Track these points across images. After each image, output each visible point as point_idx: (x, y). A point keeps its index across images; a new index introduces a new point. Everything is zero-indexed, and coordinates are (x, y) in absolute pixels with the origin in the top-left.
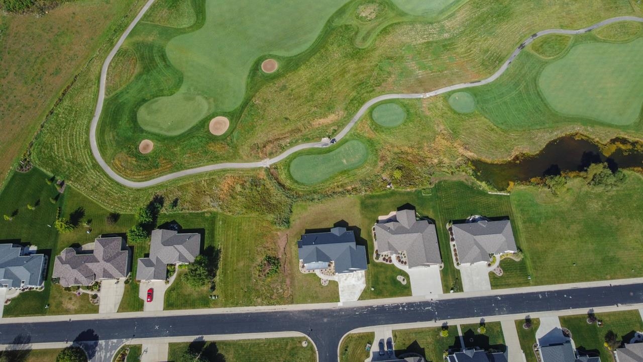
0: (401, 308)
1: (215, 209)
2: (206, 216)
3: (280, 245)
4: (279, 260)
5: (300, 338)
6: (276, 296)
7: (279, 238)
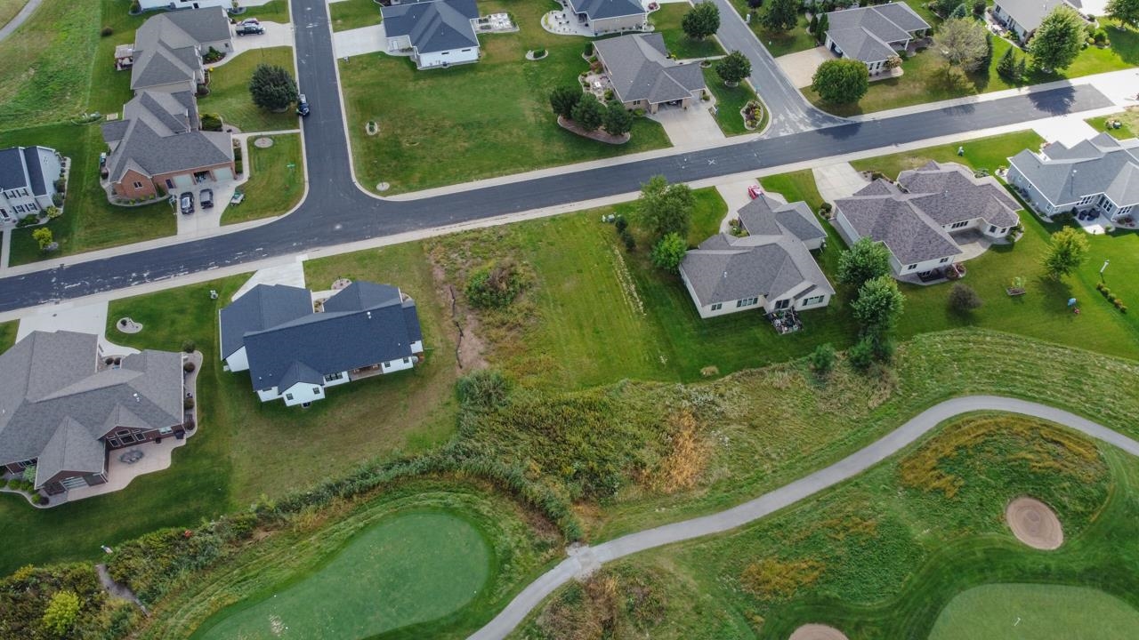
0: (145, 275)
1: (694, 389)
2: (714, 368)
3: (475, 340)
4: (470, 307)
5: (396, 193)
6: (464, 245)
7: (481, 354)
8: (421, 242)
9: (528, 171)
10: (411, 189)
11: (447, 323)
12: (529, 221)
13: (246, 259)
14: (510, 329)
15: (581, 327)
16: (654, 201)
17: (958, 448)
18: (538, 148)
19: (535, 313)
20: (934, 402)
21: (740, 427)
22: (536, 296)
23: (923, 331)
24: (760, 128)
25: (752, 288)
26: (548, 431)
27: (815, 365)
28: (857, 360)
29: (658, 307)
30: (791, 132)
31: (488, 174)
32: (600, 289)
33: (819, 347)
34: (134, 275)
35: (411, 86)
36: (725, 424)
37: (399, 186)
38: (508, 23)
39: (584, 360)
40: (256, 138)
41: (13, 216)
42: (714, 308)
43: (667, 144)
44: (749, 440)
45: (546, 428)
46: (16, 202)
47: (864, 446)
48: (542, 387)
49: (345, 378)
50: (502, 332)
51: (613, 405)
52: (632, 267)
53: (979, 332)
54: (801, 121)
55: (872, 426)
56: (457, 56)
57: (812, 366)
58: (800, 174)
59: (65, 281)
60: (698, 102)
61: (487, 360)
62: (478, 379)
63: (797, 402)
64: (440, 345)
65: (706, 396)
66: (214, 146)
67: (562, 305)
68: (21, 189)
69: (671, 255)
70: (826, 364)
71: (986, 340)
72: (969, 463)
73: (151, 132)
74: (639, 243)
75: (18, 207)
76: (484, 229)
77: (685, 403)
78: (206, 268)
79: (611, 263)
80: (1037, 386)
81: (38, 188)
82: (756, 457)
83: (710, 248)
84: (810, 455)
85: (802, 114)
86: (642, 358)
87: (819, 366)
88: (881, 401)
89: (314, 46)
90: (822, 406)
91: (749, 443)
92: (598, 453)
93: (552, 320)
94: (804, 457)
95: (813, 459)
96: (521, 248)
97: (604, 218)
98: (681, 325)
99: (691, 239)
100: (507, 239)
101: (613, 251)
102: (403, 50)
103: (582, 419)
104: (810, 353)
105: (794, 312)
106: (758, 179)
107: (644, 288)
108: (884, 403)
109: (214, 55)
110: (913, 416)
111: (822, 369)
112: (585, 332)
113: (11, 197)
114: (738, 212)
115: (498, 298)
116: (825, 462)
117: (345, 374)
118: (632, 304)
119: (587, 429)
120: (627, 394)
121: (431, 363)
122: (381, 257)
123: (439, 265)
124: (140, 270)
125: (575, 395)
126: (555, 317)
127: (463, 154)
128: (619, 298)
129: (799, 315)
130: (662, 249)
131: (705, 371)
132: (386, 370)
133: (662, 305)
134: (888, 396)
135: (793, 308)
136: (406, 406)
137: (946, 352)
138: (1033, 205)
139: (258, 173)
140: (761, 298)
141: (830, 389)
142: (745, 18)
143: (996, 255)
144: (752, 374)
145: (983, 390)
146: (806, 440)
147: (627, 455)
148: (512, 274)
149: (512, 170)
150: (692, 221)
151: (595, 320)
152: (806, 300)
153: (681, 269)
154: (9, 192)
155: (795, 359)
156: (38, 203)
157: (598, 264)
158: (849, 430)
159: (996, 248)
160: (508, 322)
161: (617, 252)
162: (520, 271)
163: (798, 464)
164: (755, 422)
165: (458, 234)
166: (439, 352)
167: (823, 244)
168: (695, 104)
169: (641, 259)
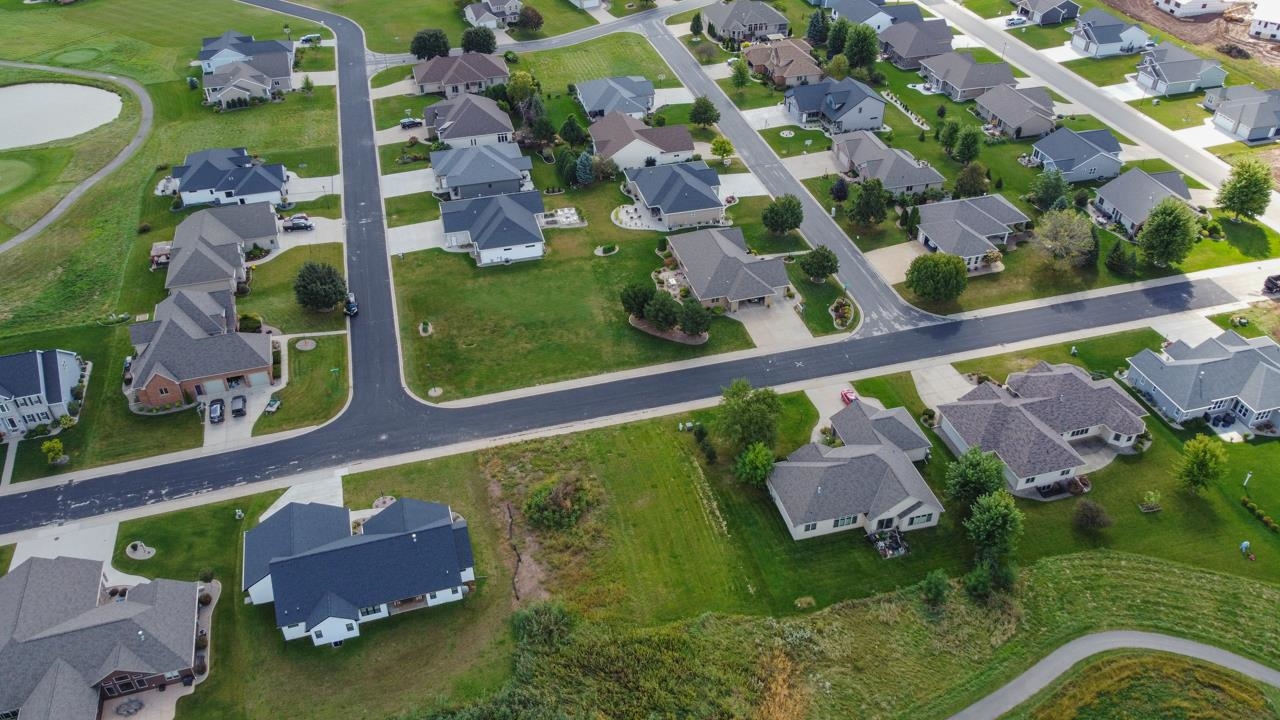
0: (164, 492)
1: (788, 624)
2: (810, 599)
3: (534, 567)
4: (530, 528)
5: (449, 399)
6: (524, 457)
7: (542, 583)
8: (475, 453)
9: (596, 374)
10: (466, 395)
11: (503, 547)
12: (598, 429)
13: (278, 474)
14: (575, 553)
15: (656, 551)
16: (736, 407)
17: (1100, 694)
18: (607, 349)
19: (604, 535)
20: (1067, 639)
21: (843, 669)
22: (604, 515)
23: (1048, 554)
24: (851, 328)
25: (850, 506)
26: (618, 676)
27: (926, 594)
28: (975, 589)
29: (744, 528)
30: (885, 331)
31: (553, 378)
32: (677, 506)
33: (929, 575)
34: (151, 492)
35: (470, 284)
36: (826, 666)
37: (453, 391)
38: (576, 217)
39: (660, 589)
40: (298, 340)
41: (21, 426)
42: (807, 529)
43: (750, 345)
44: (854, 685)
45: (617, 672)
46: (27, 411)
47: (990, 692)
48: (611, 623)
49: (384, 611)
50: (566, 557)
51: (694, 643)
52: (713, 481)
53: (1112, 555)
54: (896, 319)
55: (996, 668)
56: (520, 252)
57: (923, 596)
58: (898, 377)
59: (72, 500)
60: (782, 299)
61: (548, 590)
62: (537, 612)
63: (908, 639)
64: (494, 572)
65: (801, 633)
66: (252, 349)
67: (634, 525)
68: (34, 397)
69: (757, 468)
70: (939, 594)
71: (1121, 565)
72: (1114, 713)
73: (183, 334)
74: (720, 455)
75: (28, 416)
76: (547, 438)
77: (778, 641)
78: (232, 484)
79: (690, 477)
80: (1185, 618)
81: (53, 395)
82: (864, 707)
83: (800, 460)
84: (926, 704)
85: (896, 312)
86: (727, 588)
87: (931, 596)
88: (1005, 638)
89: (367, 242)
90: (937, 644)
91: (853, 689)
92: (677, 702)
93: (623, 542)
94: (920, 707)
95: (930, 709)
96: (588, 460)
97: (681, 426)
98: (771, 548)
99: (779, 450)
100: (573, 450)
101: (691, 463)
102: (462, 247)
103: (658, 661)
104: (920, 580)
105: (899, 533)
106: (852, 382)
107: (727, 505)
108: (1009, 640)
109: (258, 252)
110: (1043, 656)
111: (935, 600)
112: (660, 556)
113: (22, 405)
114: (831, 419)
115: (562, 517)
116: (944, 712)
117: (384, 607)
118: (713, 524)
119: (664, 672)
120: (710, 630)
121: (484, 593)
122: (430, 470)
123: (495, 480)
124: (158, 487)
125: (651, 631)
126: (626, 540)
127: (525, 356)
128: (699, 517)
129: (905, 536)
130: (747, 460)
131: (801, 602)
132: (431, 603)
133: (750, 525)
134: (1014, 632)
135: (897, 527)
136: (453, 646)
137: (1077, 578)
138: (1160, 410)
139: (298, 378)
140: (860, 517)
141: (945, 624)
142: (829, 211)
143: (1123, 467)
144: (854, 606)
145: (1123, 625)
146: (921, 685)
147: (711, 703)
148: (577, 490)
149: (579, 373)
150: (779, 429)
151: (672, 543)
152: (912, 520)
153: (768, 483)
154: (20, 400)
155: (902, 588)
156: (51, 412)
157: (674, 478)
158: (971, 673)
159: (1123, 458)
160: (573, 544)
161: (696, 464)
162: (587, 486)
163: (913, 715)
164: (860, 664)
165: (517, 445)
166: (493, 581)
167: (927, 455)
168: (779, 302)
169: (722, 472)
